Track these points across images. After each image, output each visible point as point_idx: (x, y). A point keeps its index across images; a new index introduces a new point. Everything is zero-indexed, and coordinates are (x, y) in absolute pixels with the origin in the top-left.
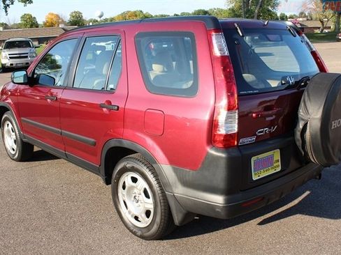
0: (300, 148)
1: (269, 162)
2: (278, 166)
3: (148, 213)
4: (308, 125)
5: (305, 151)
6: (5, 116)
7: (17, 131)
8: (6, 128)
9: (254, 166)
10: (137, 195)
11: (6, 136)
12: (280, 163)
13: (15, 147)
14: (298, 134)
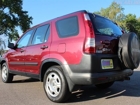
0: (121, 60)
1: (108, 63)
2: (112, 66)
3: (58, 89)
4: (123, 49)
5: (122, 61)
6: (4, 64)
7: (7, 70)
8: (3, 69)
9: (102, 63)
10: (54, 83)
11: (3, 73)
12: (113, 65)
13: (6, 76)
14: (119, 53)
